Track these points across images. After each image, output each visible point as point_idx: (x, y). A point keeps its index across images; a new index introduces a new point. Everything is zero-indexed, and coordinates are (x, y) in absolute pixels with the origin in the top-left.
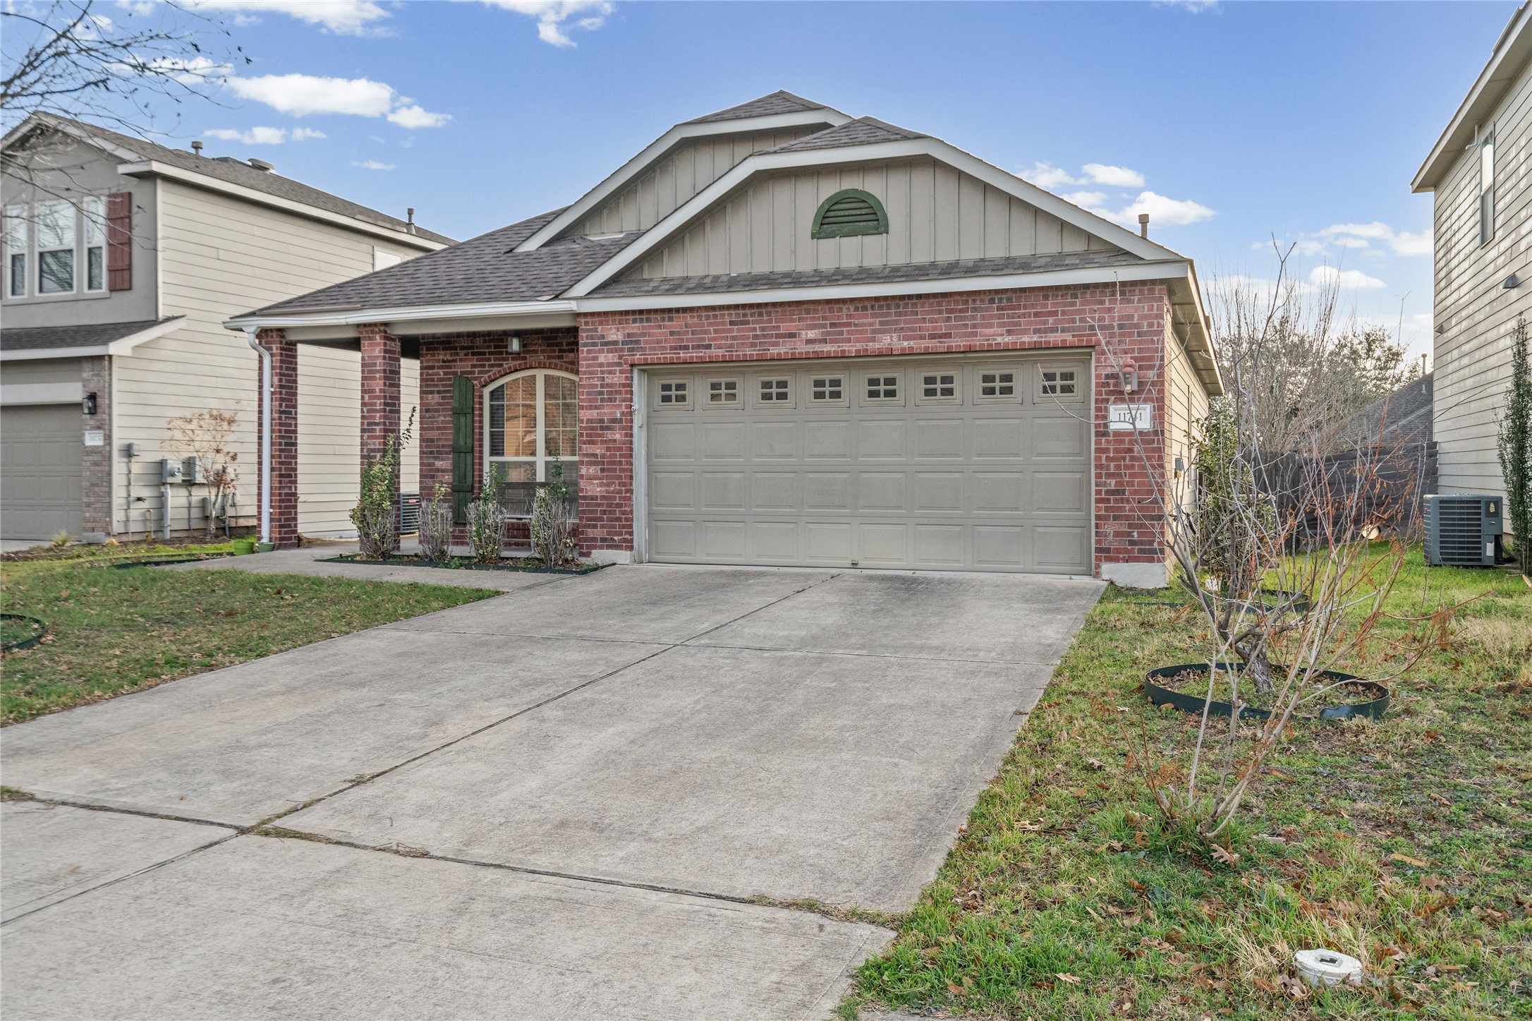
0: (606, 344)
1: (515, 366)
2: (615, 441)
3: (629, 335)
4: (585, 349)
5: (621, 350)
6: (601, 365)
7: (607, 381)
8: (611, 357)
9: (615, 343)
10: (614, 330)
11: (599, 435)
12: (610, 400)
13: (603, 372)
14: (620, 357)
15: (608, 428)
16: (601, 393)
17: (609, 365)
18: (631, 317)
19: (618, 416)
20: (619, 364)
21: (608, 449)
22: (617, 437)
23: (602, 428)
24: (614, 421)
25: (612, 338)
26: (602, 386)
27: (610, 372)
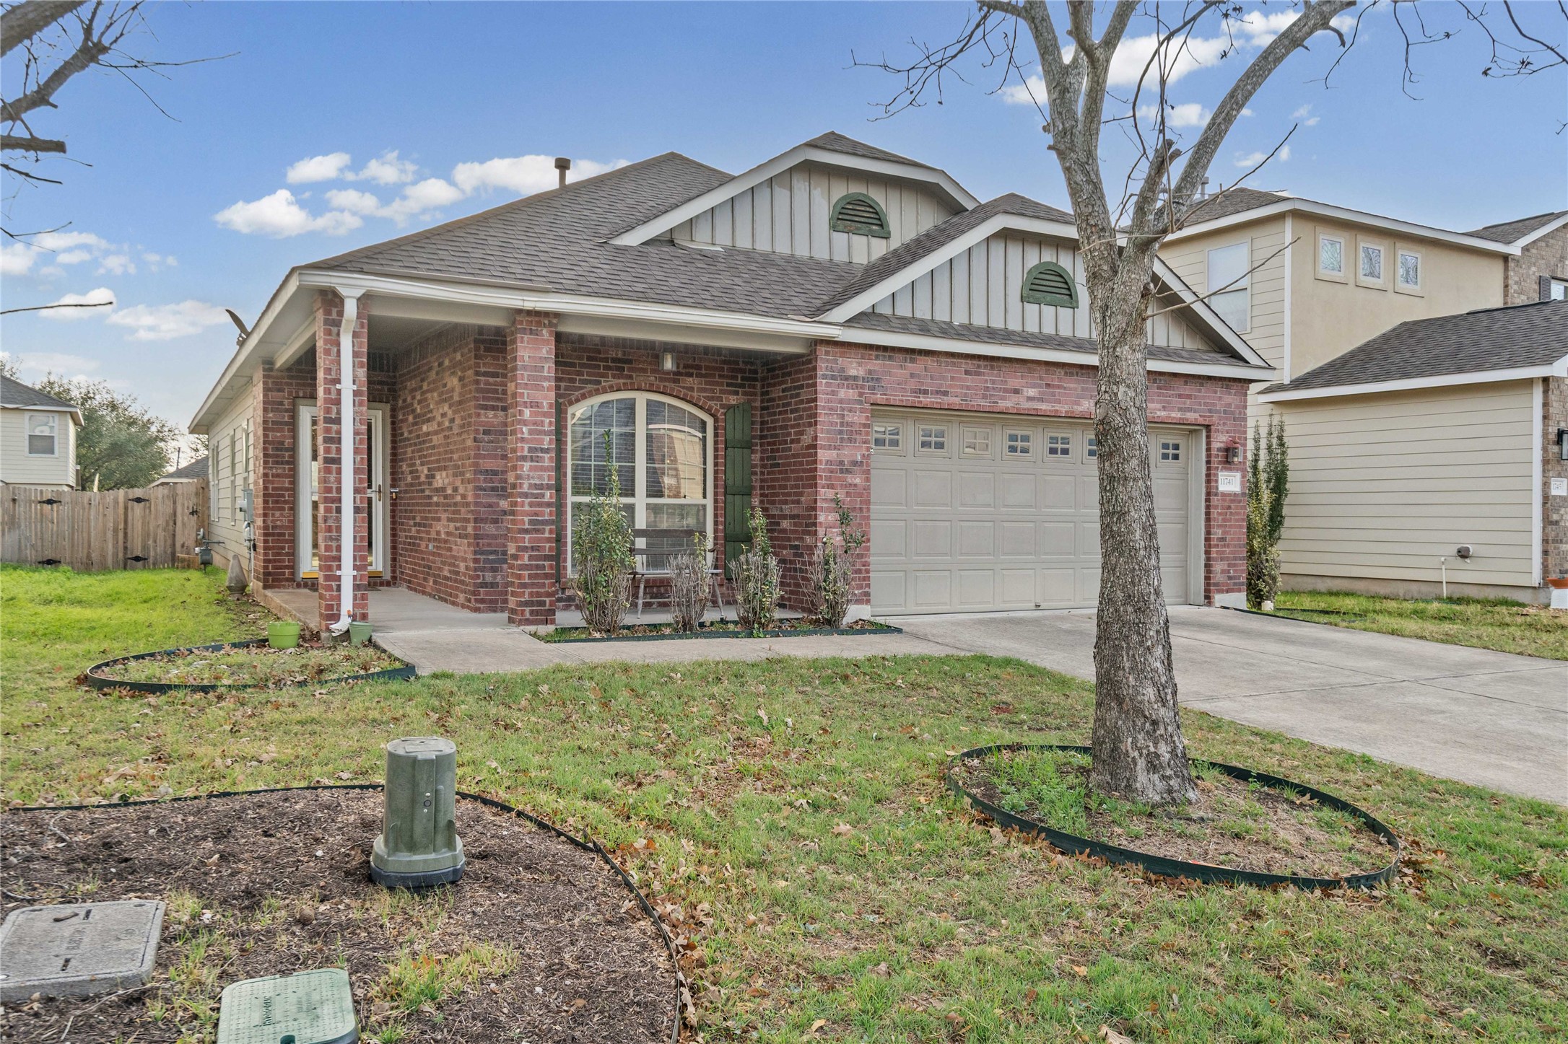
0: (847, 378)
1: (617, 384)
2: (855, 485)
3: (870, 372)
4: (824, 381)
5: (862, 387)
6: (841, 401)
7: (847, 419)
8: (852, 394)
9: (855, 378)
10: (855, 365)
11: (839, 479)
12: (850, 440)
13: (843, 409)
14: (861, 395)
15: (848, 471)
16: (841, 432)
17: (849, 402)
18: (874, 353)
19: (859, 458)
20: (860, 402)
21: (848, 494)
22: (858, 481)
23: (842, 471)
24: (855, 463)
25: (853, 372)
26: (842, 424)
27: (850, 411)
